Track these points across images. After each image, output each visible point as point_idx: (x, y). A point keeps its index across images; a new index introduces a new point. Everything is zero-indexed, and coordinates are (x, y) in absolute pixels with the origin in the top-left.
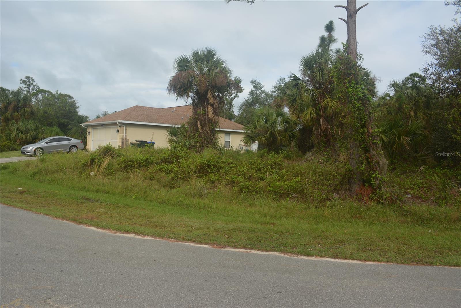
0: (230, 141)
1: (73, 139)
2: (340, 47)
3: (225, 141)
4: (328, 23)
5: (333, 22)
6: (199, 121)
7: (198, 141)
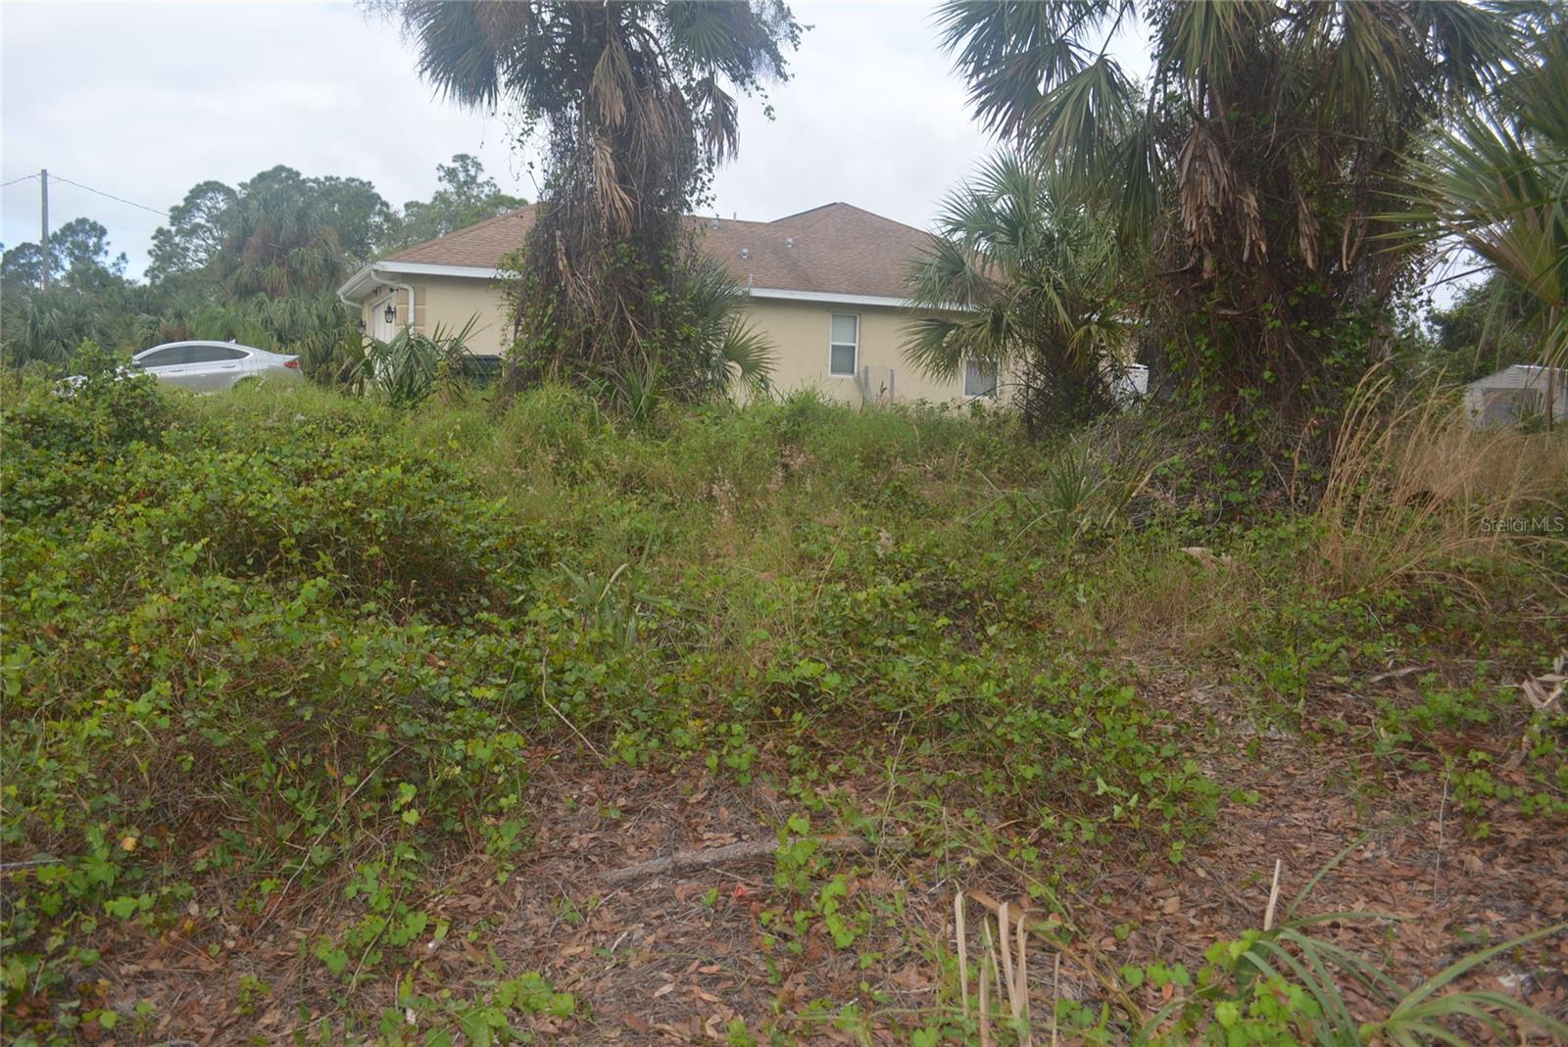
0: (854, 348)
1: (253, 353)
3: (835, 347)
6: (558, 233)
7: (553, 347)
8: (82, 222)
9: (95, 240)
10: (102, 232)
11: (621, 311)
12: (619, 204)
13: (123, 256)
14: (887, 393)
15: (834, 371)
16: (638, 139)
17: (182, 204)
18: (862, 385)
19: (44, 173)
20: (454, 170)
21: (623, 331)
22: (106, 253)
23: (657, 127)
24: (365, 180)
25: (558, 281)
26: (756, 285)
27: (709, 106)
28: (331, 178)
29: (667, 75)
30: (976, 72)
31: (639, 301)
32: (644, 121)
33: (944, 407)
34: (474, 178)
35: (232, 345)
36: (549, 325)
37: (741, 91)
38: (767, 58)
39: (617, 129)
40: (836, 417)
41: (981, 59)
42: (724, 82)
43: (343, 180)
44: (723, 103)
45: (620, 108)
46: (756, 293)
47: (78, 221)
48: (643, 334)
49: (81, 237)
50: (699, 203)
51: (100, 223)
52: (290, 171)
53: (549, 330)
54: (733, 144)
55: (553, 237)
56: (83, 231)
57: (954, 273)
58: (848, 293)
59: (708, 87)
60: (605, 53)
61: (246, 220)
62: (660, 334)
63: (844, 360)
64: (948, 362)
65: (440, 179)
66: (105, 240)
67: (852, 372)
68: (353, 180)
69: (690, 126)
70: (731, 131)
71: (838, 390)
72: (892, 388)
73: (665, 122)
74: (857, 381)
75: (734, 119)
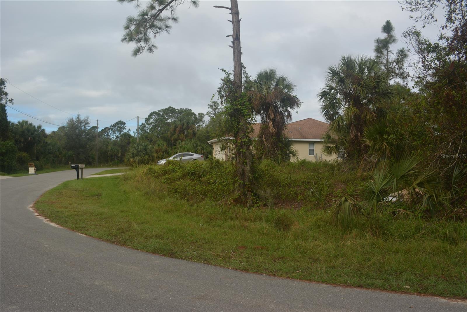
0: (314, 150)
1: (195, 155)
2: (403, 47)
3: (310, 150)
4: (385, 24)
5: (390, 21)
6: (263, 135)
7: (263, 153)
8: (120, 121)
9: (123, 126)
10: (124, 124)
11: (274, 147)
12: (273, 131)
13: (129, 130)
14: (321, 158)
15: (310, 154)
16: (276, 120)
17: (147, 117)
18: (316, 157)
19: (138, 117)
20: (212, 105)
21: (274, 150)
22: (126, 129)
23: (279, 118)
24: (190, 109)
25: (263, 143)
26: (293, 138)
27: (287, 113)
28: (182, 109)
29: (280, 109)
30: (326, 116)
31: (277, 146)
32: (277, 118)
33: (330, 161)
34: (217, 107)
35: (190, 153)
36: (262, 150)
37: (292, 110)
38: (296, 104)
39: (273, 119)
40: (309, 163)
41: (326, 114)
42: (289, 109)
43: (184, 109)
44: (289, 112)
45: (273, 116)
46: (293, 140)
47: (119, 121)
48: (277, 151)
49: (120, 125)
50: (285, 129)
51: (124, 122)
52: (172, 108)
53: (262, 151)
54: (291, 119)
55: (262, 136)
56: (121, 124)
57: (329, 138)
58: (312, 139)
59: (287, 110)
60: (270, 107)
61: (176, 124)
62: (280, 151)
63: (311, 152)
64: (330, 153)
65: (209, 108)
66: (125, 126)
67: (313, 155)
68: (187, 109)
69: (283, 117)
70: (291, 117)
71: (311, 159)
72: (322, 158)
73: (280, 117)
74: (315, 156)
75: (291, 115)
